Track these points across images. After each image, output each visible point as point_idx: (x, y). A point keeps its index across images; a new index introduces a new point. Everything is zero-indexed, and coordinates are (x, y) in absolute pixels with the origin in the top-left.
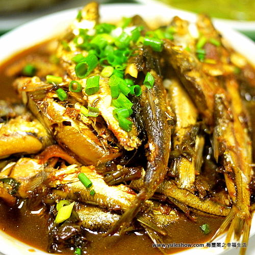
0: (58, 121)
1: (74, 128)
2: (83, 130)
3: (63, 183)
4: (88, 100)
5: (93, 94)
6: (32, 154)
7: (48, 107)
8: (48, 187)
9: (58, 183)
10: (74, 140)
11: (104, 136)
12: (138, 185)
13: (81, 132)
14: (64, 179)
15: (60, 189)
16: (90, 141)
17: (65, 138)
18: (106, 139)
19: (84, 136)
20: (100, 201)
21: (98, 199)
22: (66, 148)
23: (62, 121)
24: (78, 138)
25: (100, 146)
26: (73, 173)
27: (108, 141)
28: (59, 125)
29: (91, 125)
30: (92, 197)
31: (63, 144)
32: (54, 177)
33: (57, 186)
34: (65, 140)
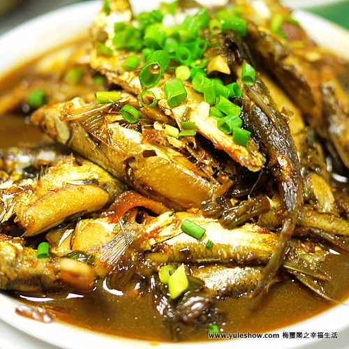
0: (134, 153)
1: (161, 159)
2: (175, 157)
3: (159, 240)
4: (172, 114)
5: (178, 106)
6: (93, 212)
7: (113, 136)
8: (140, 251)
9: (152, 242)
10: (163, 175)
11: (207, 162)
12: (269, 220)
13: (173, 162)
14: (160, 235)
15: (158, 251)
16: (188, 172)
17: (148, 176)
18: (210, 165)
19: (178, 167)
20: (222, 254)
21: (219, 252)
22: (149, 190)
23: (142, 151)
24: (169, 171)
25: (203, 177)
26: (169, 225)
27: (212, 167)
28: (137, 158)
29: (185, 149)
30: (208, 251)
31: (143, 185)
32: (146, 235)
33: (152, 247)
34: (148, 179)
